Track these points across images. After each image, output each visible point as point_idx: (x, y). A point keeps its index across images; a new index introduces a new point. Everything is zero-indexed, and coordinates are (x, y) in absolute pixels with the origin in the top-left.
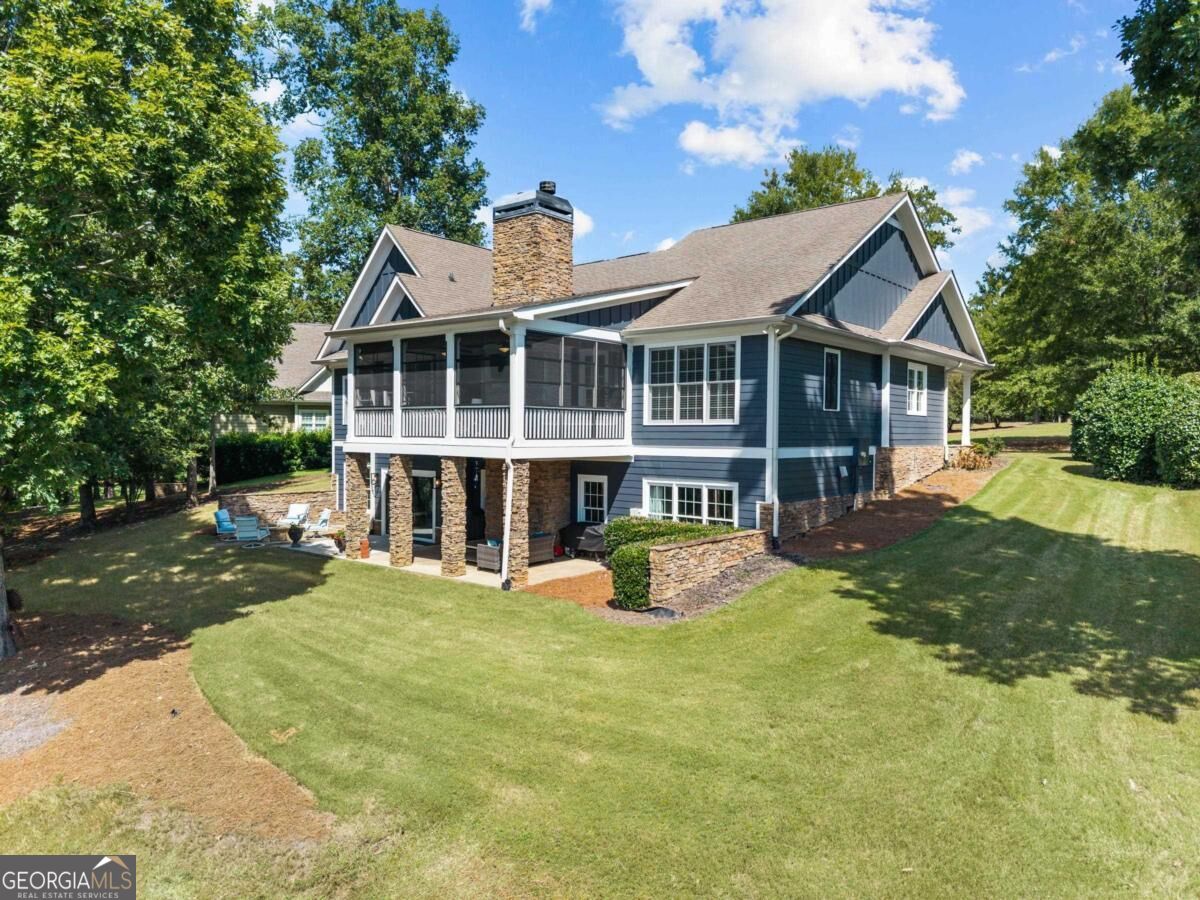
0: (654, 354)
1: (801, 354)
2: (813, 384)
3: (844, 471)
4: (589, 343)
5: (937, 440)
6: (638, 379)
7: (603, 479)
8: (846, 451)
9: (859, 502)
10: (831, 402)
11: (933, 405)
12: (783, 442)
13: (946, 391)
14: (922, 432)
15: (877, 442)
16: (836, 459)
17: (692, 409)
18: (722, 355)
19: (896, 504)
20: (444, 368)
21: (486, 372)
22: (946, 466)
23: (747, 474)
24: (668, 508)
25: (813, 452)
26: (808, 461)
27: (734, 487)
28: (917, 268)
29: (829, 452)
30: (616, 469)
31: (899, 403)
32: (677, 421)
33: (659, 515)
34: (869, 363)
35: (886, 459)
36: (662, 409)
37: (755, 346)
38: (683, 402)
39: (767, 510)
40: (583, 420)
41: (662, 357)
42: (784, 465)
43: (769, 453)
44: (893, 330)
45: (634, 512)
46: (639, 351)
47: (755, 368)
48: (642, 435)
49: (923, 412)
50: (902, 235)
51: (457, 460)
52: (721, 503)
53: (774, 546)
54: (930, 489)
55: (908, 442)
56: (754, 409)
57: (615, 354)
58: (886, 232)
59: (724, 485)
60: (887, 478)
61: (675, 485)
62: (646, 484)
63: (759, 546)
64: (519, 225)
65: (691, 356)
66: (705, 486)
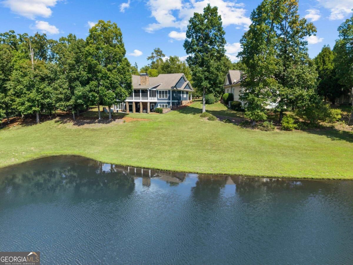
0: (159, 91)
1: (174, 92)
2: (174, 95)
3: (177, 103)
4: (153, 90)
5: (188, 100)
6: (158, 94)
7: (154, 104)
8: (177, 101)
9: (179, 106)
10: (176, 96)
11: (187, 96)
12: (172, 100)
13: (188, 95)
14: (186, 99)
15: (181, 100)
16: (177, 102)
17: (163, 97)
18: (166, 92)
19: (182, 106)
20: (140, 93)
21: (145, 94)
22: (188, 103)
23: (169, 103)
24: (161, 107)
25: (175, 101)
26: (174, 102)
27: (168, 104)
28: (185, 81)
29: (176, 101)
30: (155, 103)
31: (183, 96)
32: (162, 98)
33: (160, 107)
34: (180, 92)
35: (181, 102)
36: (160, 97)
37: (169, 91)
38: (165, 96)
39: (171, 106)
40: (153, 98)
41: (160, 92)
42: (172, 102)
43: (171, 101)
44: (182, 88)
45: (157, 107)
46: (158, 91)
47: (169, 93)
48: (158, 99)
49: (186, 97)
50: (183, 77)
51: (142, 102)
52: (166, 106)
53: (171, 109)
54: (186, 105)
55: (184, 100)
56: (169, 97)
57: (155, 91)
58: (182, 77)
59: (167, 104)
60: (182, 104)
61: (162, 104)
62: (159, 104)
63: (170, 109)
64: (144, 77)
65: (163, 92)
66: (165, 104)
